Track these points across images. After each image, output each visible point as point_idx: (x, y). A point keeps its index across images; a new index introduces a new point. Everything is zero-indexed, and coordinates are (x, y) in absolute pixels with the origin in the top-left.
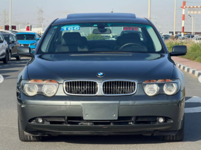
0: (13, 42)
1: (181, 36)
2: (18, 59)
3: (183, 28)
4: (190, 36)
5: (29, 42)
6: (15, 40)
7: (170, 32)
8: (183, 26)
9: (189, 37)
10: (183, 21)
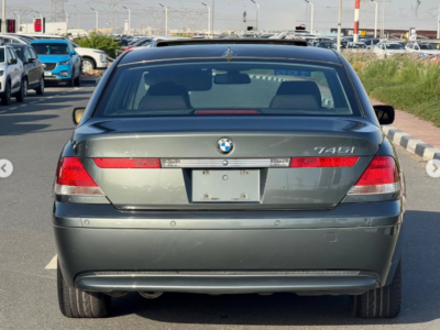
0: (31, 61)
1: (352, 40)
2: (39, 92)
3: (357, 23)
4: (370, 40)
5: (55, 59)
6: (34, 57)
7: (332, 30)
8: (356, 20)
9: (368, 43)
10: (357, 11)
